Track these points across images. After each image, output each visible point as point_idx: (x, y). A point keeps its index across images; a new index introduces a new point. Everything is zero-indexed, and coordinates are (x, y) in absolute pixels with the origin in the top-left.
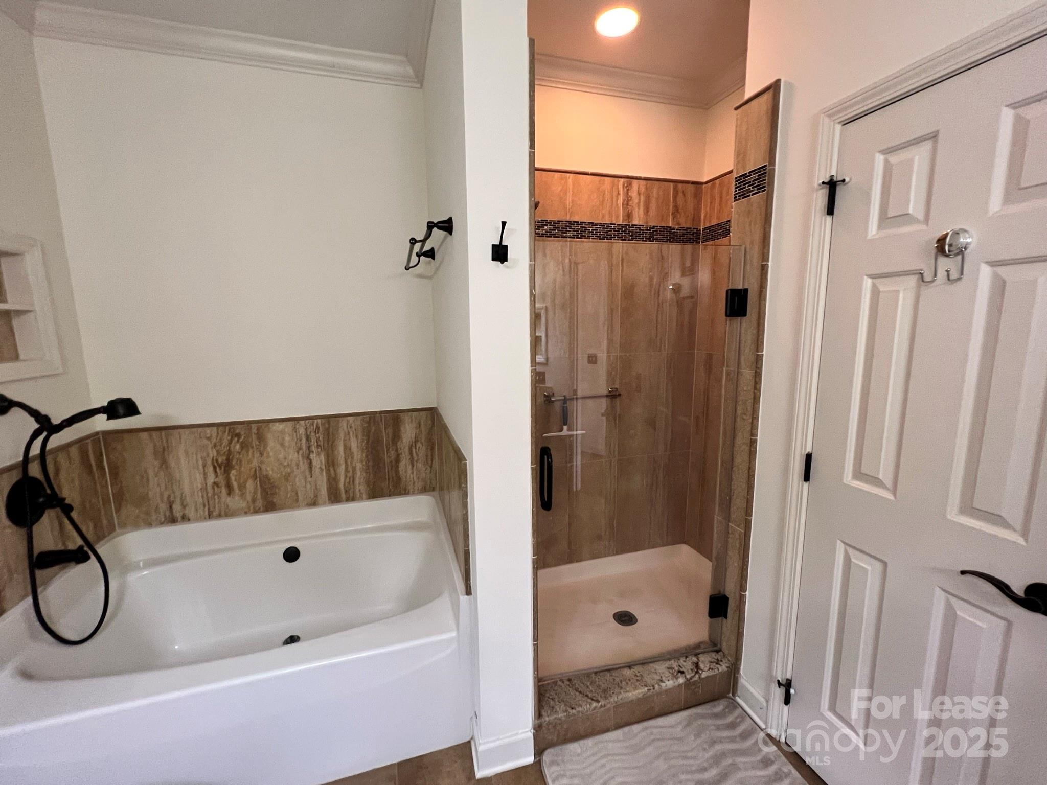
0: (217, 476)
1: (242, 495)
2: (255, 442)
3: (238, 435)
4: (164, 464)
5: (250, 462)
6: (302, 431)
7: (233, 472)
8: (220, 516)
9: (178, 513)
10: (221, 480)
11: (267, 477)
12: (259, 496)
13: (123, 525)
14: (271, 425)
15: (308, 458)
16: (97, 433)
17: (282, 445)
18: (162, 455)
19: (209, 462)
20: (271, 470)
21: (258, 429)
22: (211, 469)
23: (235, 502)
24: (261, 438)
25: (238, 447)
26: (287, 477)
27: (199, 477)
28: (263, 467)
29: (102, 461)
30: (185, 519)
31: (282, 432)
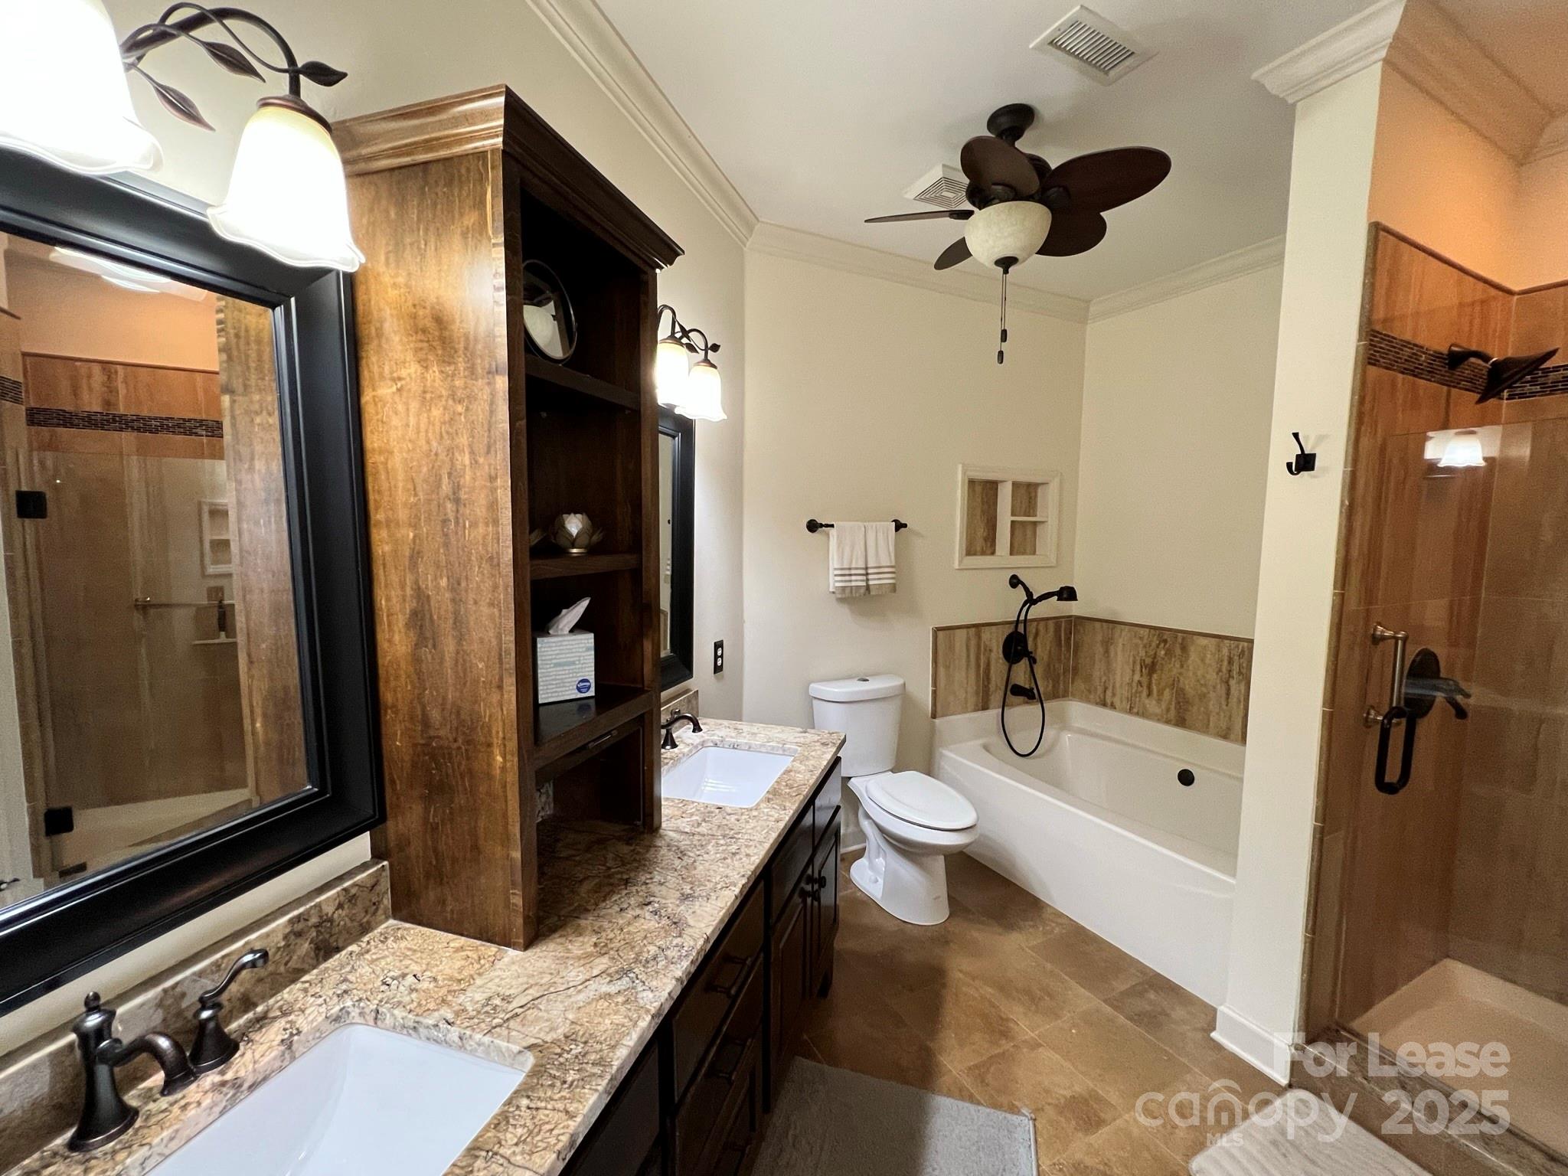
0: (1141, 676)
1: (1159, 701)
2: (1178, 651)
3: (1165, 641)
4: (1107, 651)
5: (1170, 670)
6: (1225, 651)
7: (1155, 676)
8: (1137, 714)
9: (1109, 701)
10: (1145, 680)
11: (1182, 690)
12: (1173, 707)
13: (1073, 695)
14: (1195, 637)
15: (1227, 682)
16: (1071, 616)
17: (1203, 660)
18: (1107, 643)
19: (1138, 659)
20: (1188, 685)
21: (1183, 639)
22: (1138, 667)
23: (1152, 705)
24: (1184, 648)
25: (1163, 652)
26: (1203, 697)
27: (1129, 671)
28: (1182, 679)
29: (1070, 638)
30: (1113, 707)
31: (1205, 647)
